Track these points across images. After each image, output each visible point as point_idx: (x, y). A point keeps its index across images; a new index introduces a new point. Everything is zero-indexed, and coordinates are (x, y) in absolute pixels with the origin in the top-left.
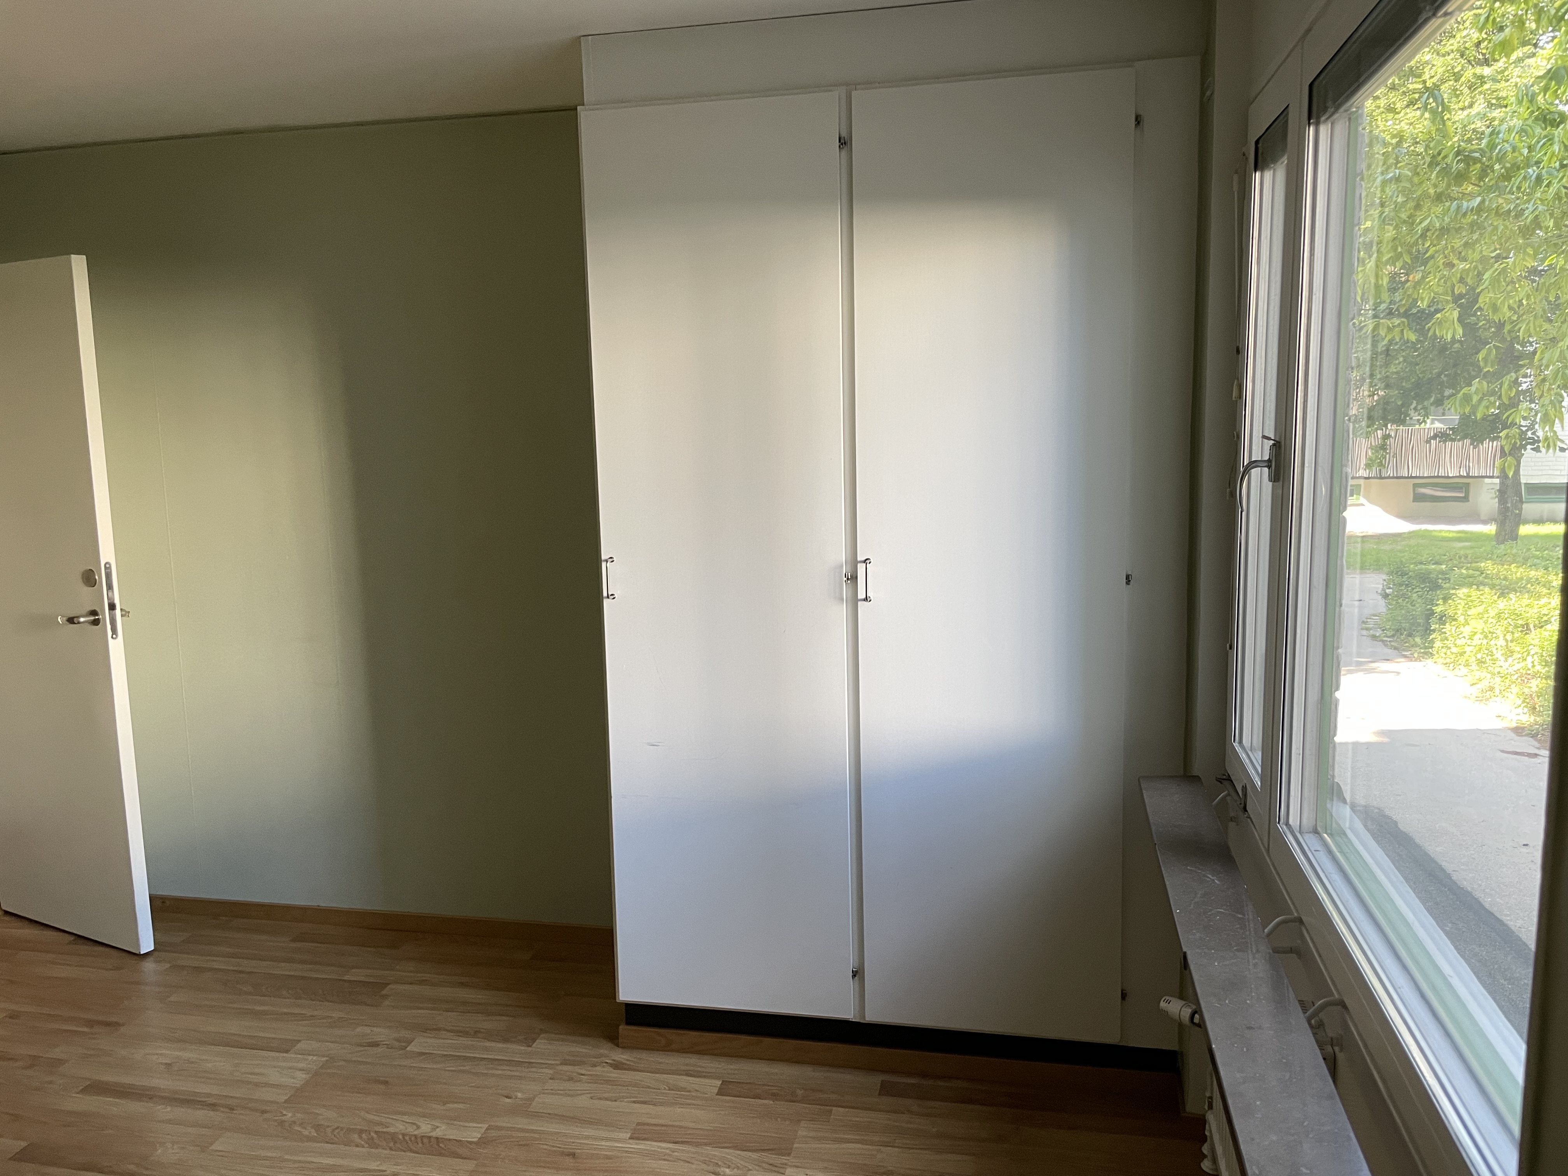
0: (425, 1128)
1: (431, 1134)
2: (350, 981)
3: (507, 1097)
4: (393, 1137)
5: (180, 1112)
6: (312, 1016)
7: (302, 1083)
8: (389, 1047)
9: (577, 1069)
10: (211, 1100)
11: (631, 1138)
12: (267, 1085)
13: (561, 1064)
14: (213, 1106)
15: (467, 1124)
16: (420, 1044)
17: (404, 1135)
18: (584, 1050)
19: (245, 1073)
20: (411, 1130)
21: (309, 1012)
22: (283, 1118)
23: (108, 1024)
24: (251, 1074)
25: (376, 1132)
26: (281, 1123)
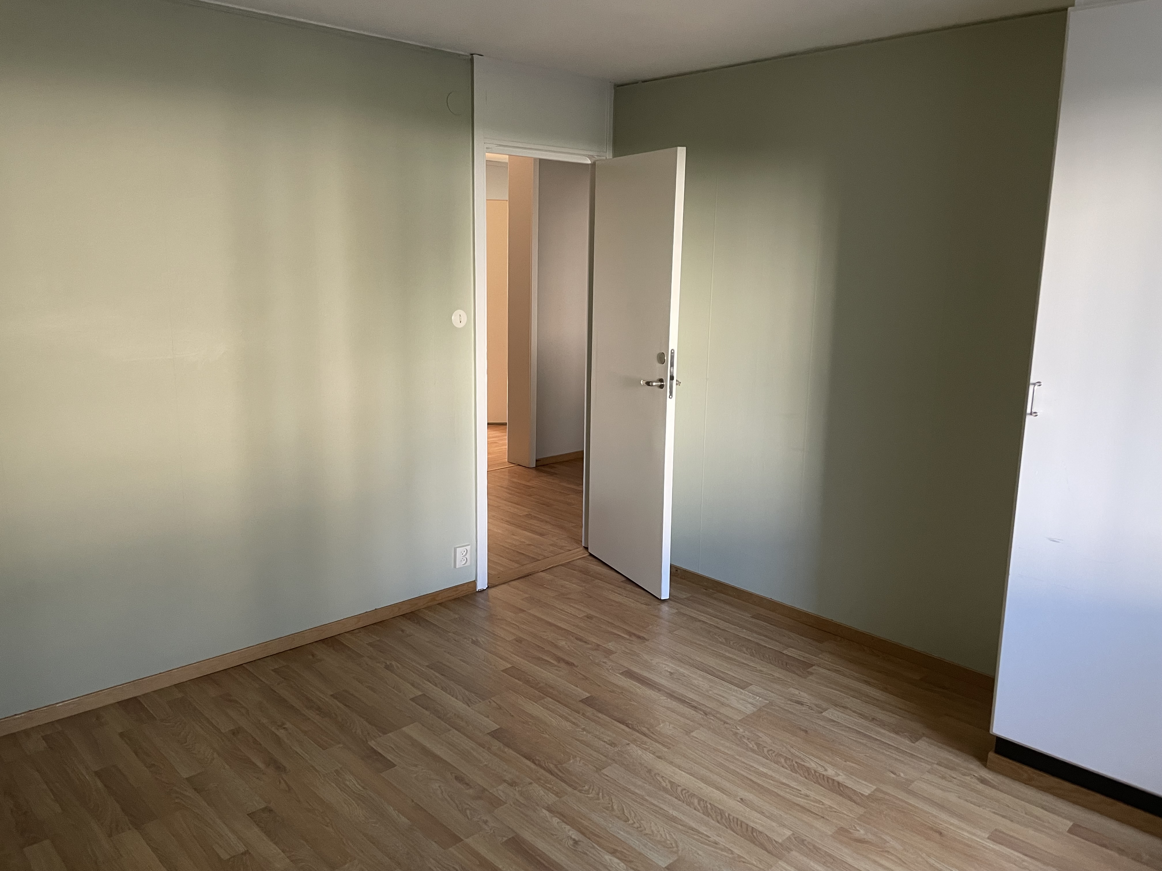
0: (831, 772)
1: (835, 778)
2: (787, 655)
3: (892, 772)
4: (808, 770)
5: (674, 704)
6: (761, 671)
7: (751, 712)
8: (810, 708)
9: (949, 772)
10: (694, 704)
11: (988, 838)
12: (728, 706)
13: (937, 764)
14: (695, 708)
15: (860, 781)
16: (832, 713)
17: (815, 772)
18: (957, 761)
19: (716, 694)
20: (820, 770)
21: (759, 667)
22: (738, 731)
23: (639, 637)
24: (720, 695)
25: (796, 762)
26: (736, 734)
